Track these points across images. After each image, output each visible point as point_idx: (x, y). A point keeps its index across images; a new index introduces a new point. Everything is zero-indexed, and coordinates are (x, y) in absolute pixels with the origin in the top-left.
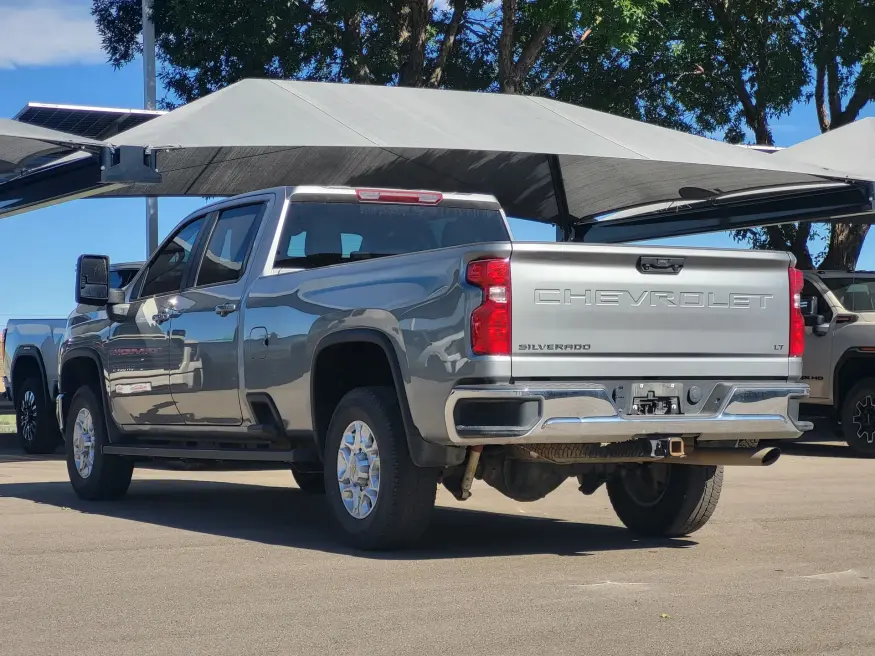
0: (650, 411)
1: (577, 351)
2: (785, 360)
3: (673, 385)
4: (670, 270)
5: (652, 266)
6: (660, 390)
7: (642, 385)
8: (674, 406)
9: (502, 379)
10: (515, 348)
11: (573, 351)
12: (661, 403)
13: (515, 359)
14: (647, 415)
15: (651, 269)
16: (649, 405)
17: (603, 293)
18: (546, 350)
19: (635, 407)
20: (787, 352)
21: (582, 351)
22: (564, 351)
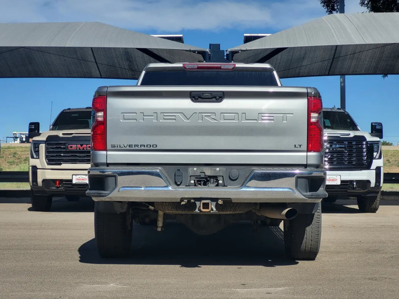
0: (205, 184)
1: (148, 148)
2: (305, 154)
3: (218, 169)
4: (214, 99)
5: (200, 97)
6: (208, 171)
7: (195, 169)
8: (221, 182)
9: (102, 164)
10: (109, 147)
11: (146, 148)
12: (212, 180)
13: (109, 153)
14: (203, 186)
15: (200, 99)
16: (203, 181)
17: (165, 114)
18: (128, 148)
19: (192, 182)
20: (306, 149)
21: (152, 148)
22: (140, 148)
